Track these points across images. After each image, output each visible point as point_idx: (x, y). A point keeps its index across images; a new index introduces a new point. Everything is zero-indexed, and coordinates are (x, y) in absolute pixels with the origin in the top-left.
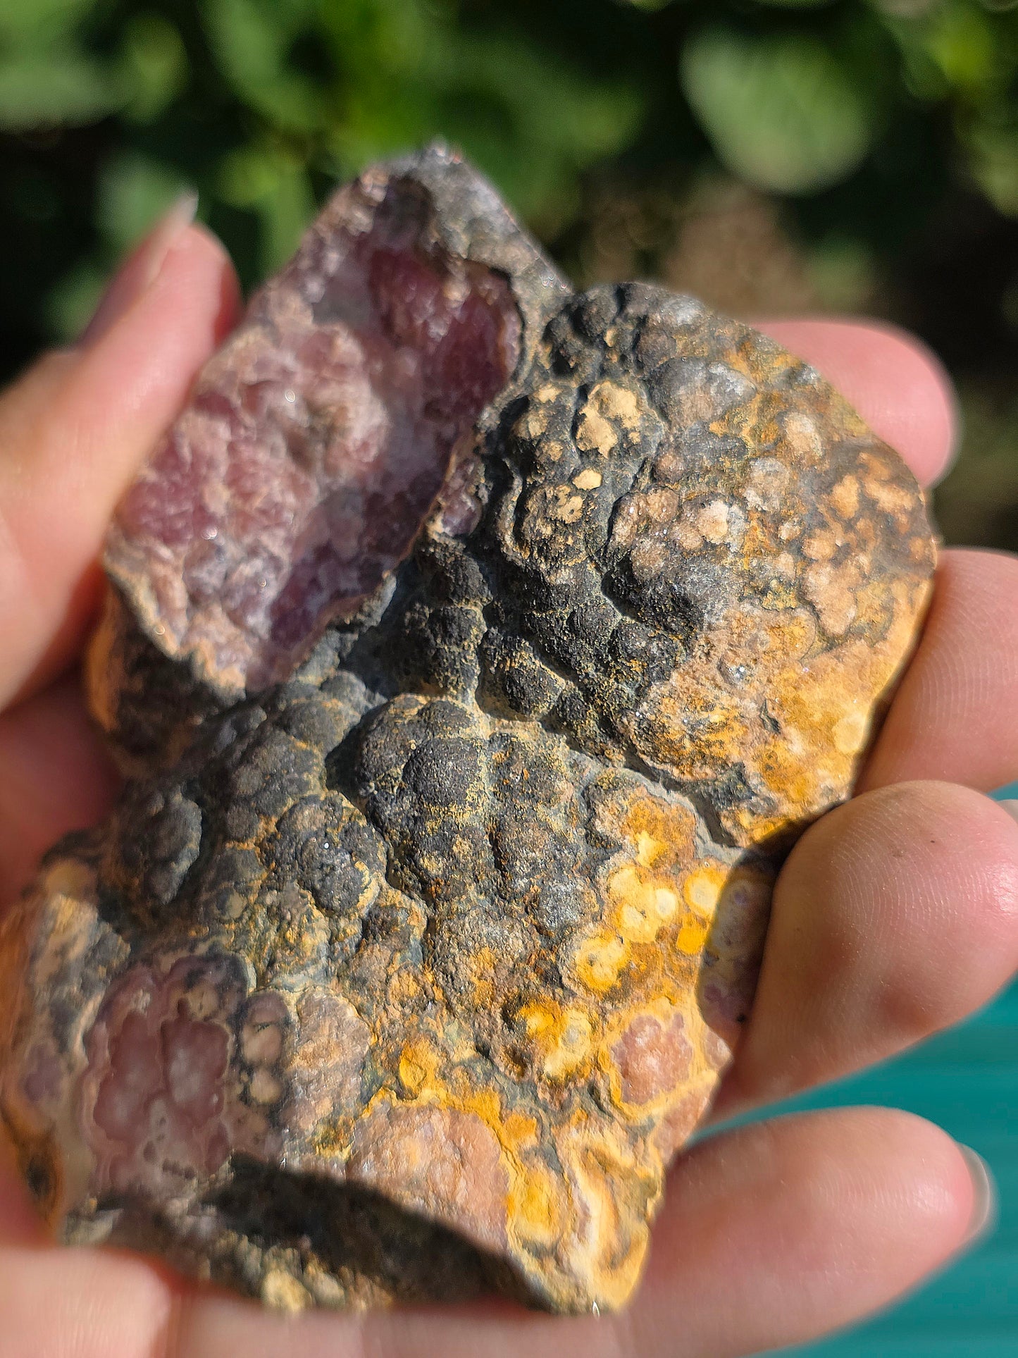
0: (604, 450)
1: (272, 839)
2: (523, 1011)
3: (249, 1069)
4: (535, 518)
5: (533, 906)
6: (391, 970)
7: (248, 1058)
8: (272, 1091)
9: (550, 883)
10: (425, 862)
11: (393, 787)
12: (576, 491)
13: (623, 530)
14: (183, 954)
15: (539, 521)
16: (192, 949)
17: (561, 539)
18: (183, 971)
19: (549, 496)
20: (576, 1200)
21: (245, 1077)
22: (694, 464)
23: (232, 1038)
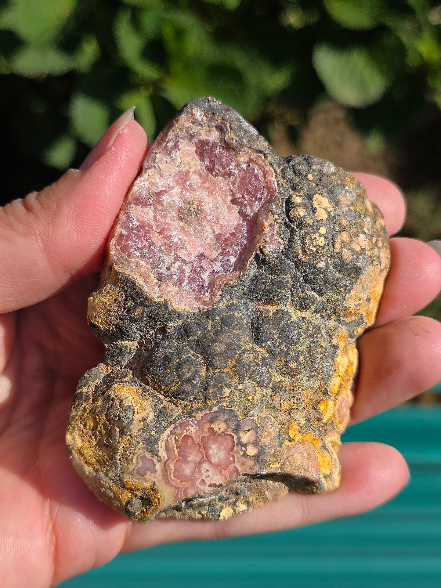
0: (324, 220)
1: (234, 366)
2: (319, 405)
3: (245, 446)
4: (309, 245)
5: (321, 372)
6: (281, 402)
7: (244, 442)
8: (256, 451)
9: (324, 364)
10: (291, 365)
11: (276, 342)
12: (321, 236)
13: (337, 247)
14: (207, 412)
15: (311, 246)
16: (210, 410)
17: (319, 252)
18: (209, 418)
19: (313, 237)
20: (333, 458)
21: (243, 449)
22: (351, 222)
23: (235, 437)
